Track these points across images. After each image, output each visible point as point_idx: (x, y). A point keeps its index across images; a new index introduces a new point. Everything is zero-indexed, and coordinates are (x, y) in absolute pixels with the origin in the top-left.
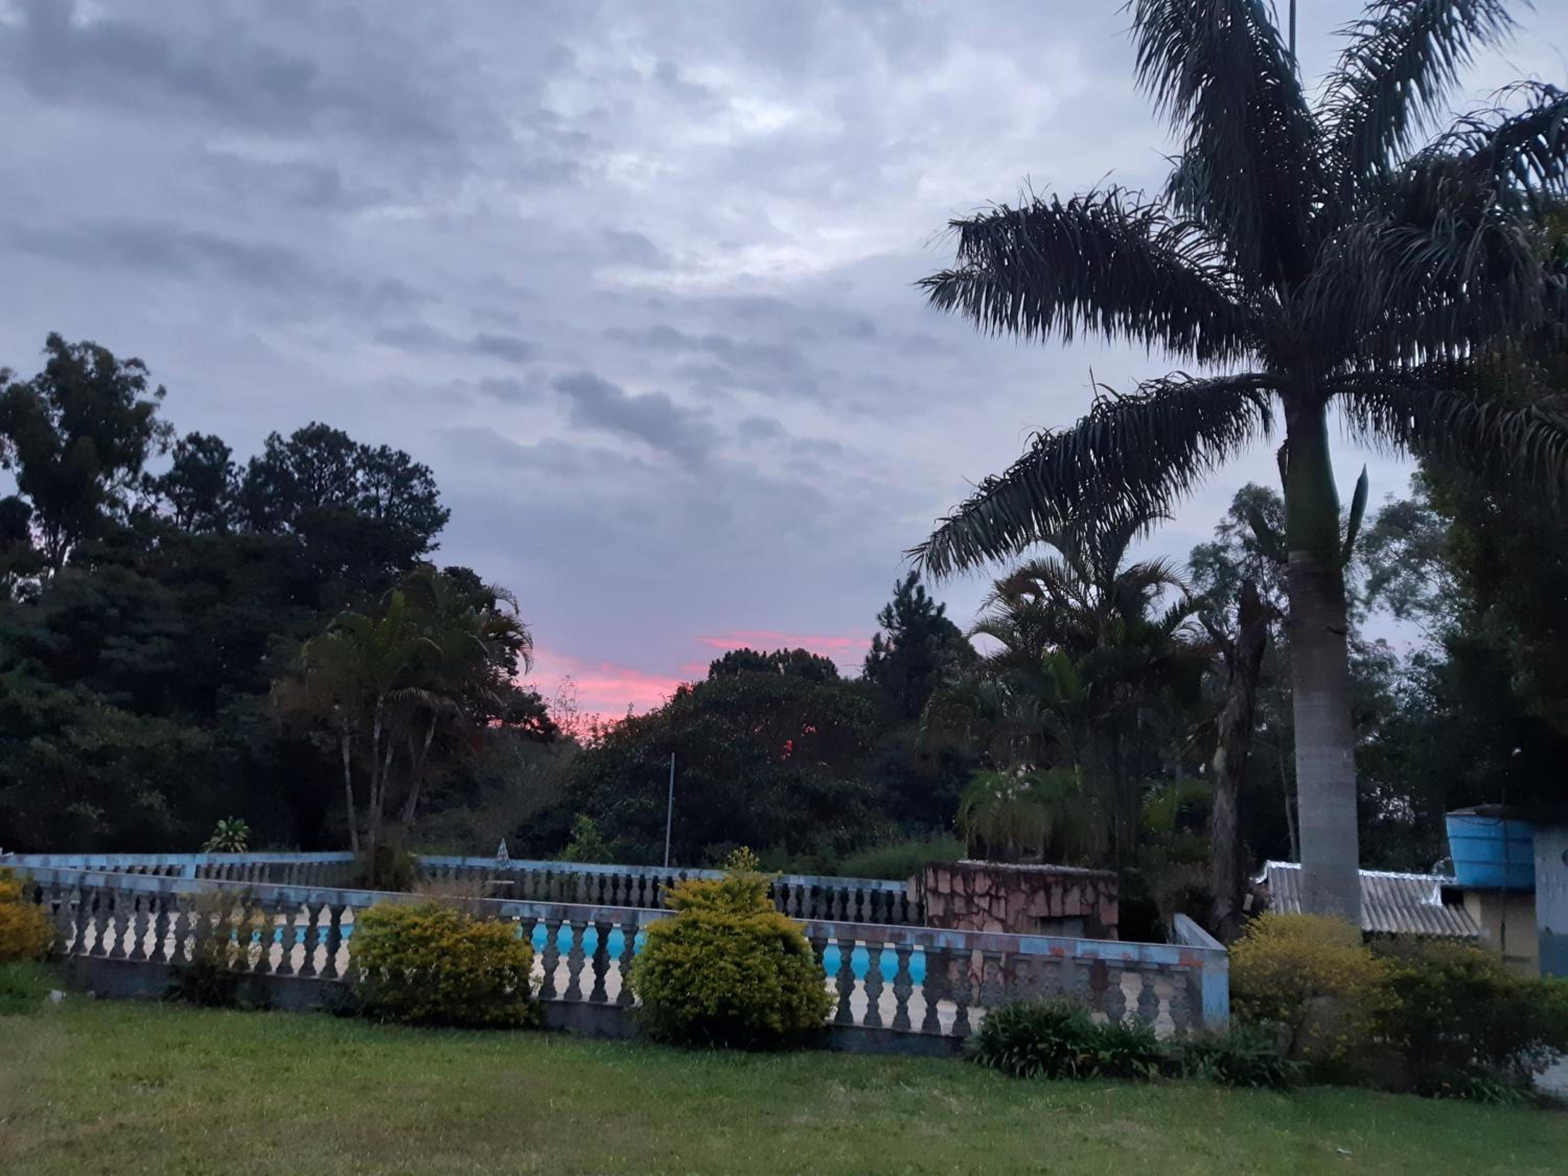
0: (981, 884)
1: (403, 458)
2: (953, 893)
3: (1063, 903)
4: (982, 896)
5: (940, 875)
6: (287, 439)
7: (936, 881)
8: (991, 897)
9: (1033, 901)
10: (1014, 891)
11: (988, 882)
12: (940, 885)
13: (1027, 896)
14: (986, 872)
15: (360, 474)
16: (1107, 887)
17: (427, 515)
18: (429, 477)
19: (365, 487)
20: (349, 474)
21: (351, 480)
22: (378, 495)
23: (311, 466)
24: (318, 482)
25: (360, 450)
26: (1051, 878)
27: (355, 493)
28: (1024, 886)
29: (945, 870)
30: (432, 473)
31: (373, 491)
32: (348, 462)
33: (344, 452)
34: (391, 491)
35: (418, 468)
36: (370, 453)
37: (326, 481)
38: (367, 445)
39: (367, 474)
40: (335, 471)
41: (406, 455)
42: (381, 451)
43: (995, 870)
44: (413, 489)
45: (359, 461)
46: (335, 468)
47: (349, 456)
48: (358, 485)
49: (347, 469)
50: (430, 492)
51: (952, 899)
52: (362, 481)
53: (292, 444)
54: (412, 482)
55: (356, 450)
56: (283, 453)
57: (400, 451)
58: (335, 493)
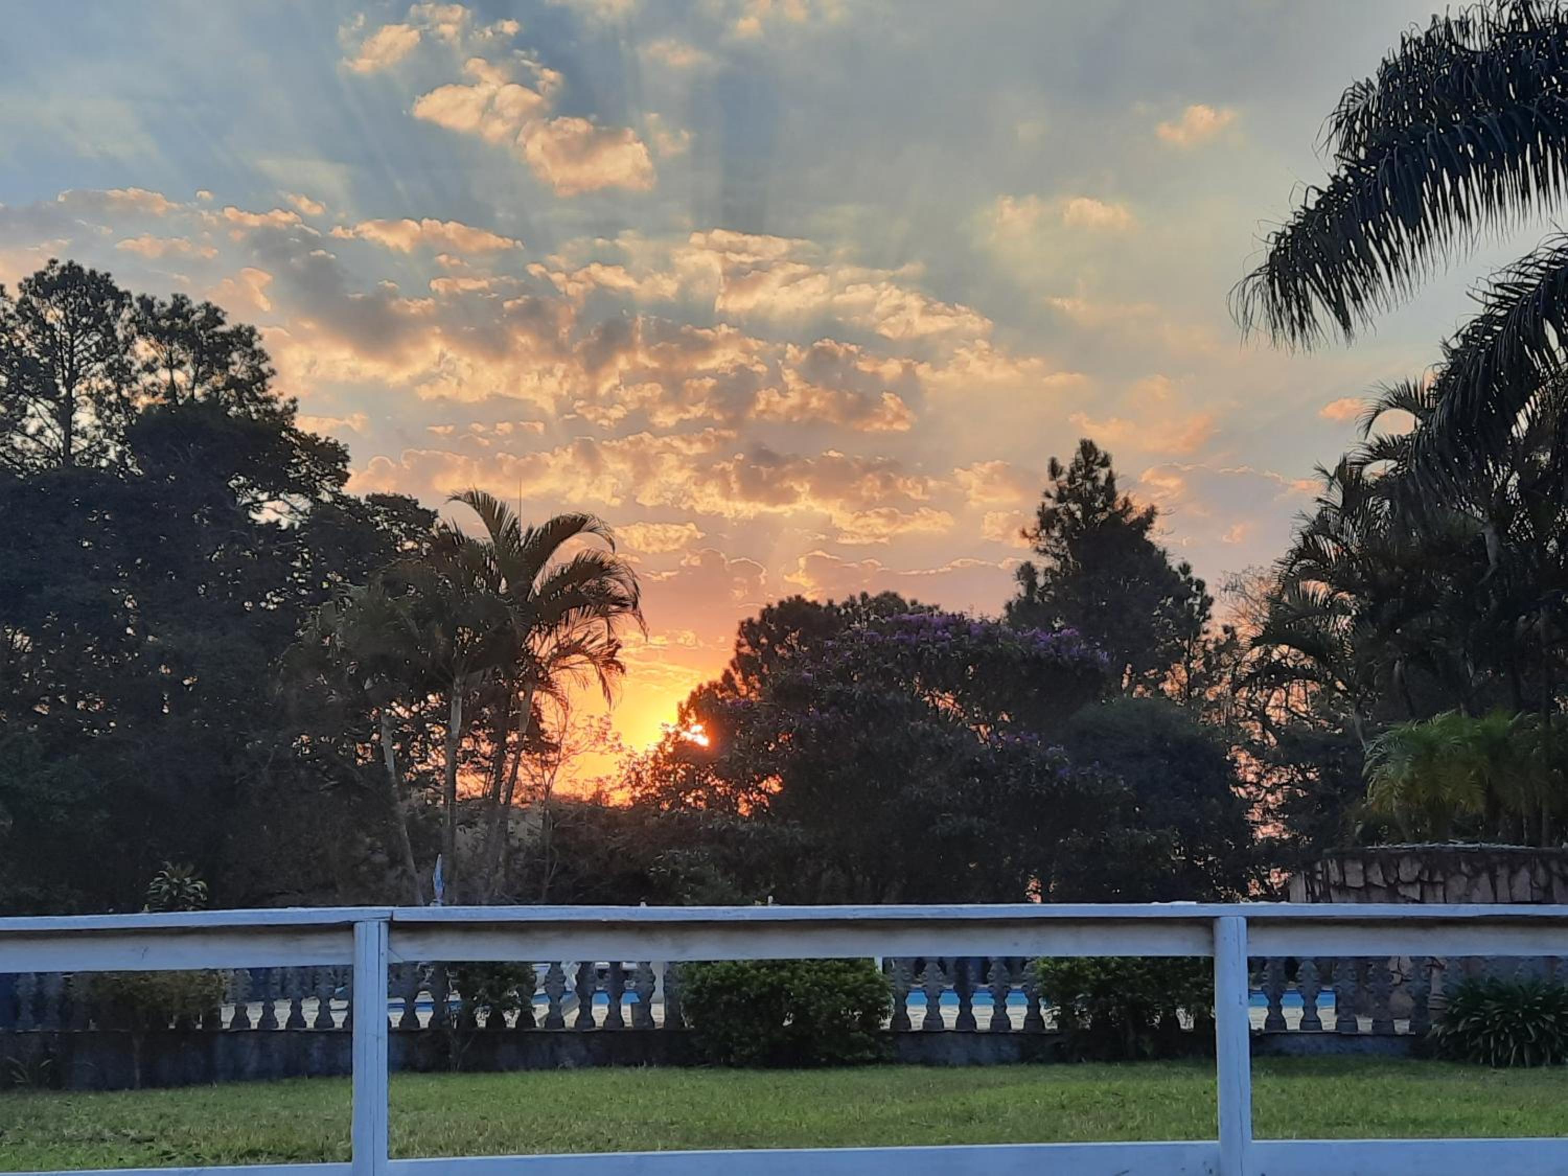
0: (1408, 870)
2: (1368, 886)
3: (1511, 888)
4: (1410, 884)
5: (1349, 866)
6: (15, 293)
7: (1343, 873)
8: (1423, 883)
9: (1476, 886)
10: (1453, 874)
11: (1417, 867)
12: (1347, 879)
13: (1469, 878)
14: (1414, 855)
15: (140, 347)
16: (1560, 866)
17: (257, 411)
18: (257, 346)
19: (149, 368)
20: (121, 347)
21: (127, 357)
22: (172, 381)
23: (53, 337)
24: (67, 365)
25: (137, 305)
26: (1495, 858)
27: (135, 380)
28: (1463, 866)
29: (1354, 859)
30: (260, 338)
31: (164, 375)
32: (118, 326)
33: (109, 310)
34: (192, 373)
35: (238, 332)
36: (155, 310)
37: (79, 362)
38: (149, 296)
39: (152, 346)
40: (97, 343)
41: (216, 310)
42: (174, 305)
43: (1427, 852)
44: (231, 368)
45: (137, 323)
46: (96, 338)
47: (119, 316)
48: (138, 365)
49: (116, 339)
50: (259, 370)
51: (1368, 893)
52: (144, 358)
53: (24, 301)
54: (229, 355)
55: (131, 305)
56: (11, 317)
57: (207, 305)
58: (101, 380)
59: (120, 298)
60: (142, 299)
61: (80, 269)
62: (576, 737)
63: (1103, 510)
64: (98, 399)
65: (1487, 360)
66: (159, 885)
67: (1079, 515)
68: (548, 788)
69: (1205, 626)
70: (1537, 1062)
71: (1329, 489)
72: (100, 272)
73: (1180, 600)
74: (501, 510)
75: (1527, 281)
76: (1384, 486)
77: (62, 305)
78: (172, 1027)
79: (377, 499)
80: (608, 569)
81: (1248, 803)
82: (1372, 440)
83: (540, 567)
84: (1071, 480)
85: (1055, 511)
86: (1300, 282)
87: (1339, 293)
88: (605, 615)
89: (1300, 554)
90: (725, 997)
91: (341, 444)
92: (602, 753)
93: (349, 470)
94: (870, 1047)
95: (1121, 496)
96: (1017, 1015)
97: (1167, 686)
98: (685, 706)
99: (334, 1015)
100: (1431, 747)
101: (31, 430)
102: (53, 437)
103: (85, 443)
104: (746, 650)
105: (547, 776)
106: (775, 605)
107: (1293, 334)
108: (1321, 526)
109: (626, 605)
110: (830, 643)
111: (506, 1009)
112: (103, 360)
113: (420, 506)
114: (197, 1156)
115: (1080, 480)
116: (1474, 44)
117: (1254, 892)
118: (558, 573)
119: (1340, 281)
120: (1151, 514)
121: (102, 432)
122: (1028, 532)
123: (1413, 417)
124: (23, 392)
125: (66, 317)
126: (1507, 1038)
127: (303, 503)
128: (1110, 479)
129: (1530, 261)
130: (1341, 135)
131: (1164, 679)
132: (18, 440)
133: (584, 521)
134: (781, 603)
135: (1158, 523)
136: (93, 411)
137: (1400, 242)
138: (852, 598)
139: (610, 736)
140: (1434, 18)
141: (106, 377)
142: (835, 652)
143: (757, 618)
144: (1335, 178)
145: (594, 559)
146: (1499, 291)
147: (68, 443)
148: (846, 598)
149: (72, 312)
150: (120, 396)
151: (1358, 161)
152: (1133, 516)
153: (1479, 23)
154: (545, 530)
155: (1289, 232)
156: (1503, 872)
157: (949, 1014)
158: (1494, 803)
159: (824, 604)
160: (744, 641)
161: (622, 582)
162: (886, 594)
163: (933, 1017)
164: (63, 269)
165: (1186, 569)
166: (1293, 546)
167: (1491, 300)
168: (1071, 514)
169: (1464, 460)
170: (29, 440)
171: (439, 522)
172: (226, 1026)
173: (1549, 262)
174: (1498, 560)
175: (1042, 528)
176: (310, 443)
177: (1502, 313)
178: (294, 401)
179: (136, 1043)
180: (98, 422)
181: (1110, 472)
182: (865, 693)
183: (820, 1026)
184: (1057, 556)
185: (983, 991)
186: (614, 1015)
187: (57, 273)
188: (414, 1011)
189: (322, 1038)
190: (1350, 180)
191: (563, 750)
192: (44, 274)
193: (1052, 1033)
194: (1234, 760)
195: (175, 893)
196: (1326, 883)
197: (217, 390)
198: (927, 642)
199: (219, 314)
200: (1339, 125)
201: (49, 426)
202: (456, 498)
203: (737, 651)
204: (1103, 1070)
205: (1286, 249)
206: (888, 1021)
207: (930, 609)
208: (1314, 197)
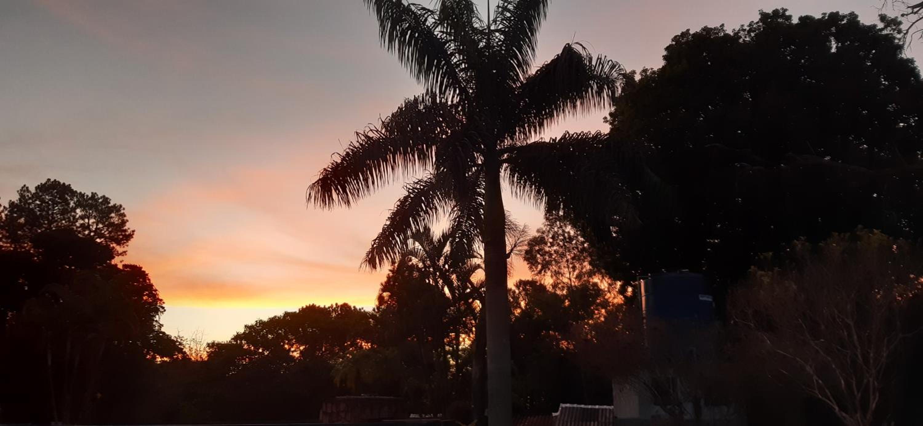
1: (106, 200)
6: (33, 190)
7: (326, 407)
15: (78, 211)
18: (122, 211)
19: (82, 218)
20: (71, 211)
25: (79, 196)
27: (76, 222)
30: (124, 209)
32: (71, 203)
33: (68, 197)
35: (115, 206)
36: (85, 197)
38: (83, 193)
39: (82, 211)
44: (111, 219)
45: (78, 202)
47: (72, 199)
48: (77, 217)
49: (70, 207)
50: (122, 220)
52: (79, 214)
53: (35, 193)
54: (110, 214)
56: (30, 198)
57: (104, 196)
61: (59, 182)
164: (53, 182)
187: (50, 183)
192: (45, 184)
199: (108, 200)
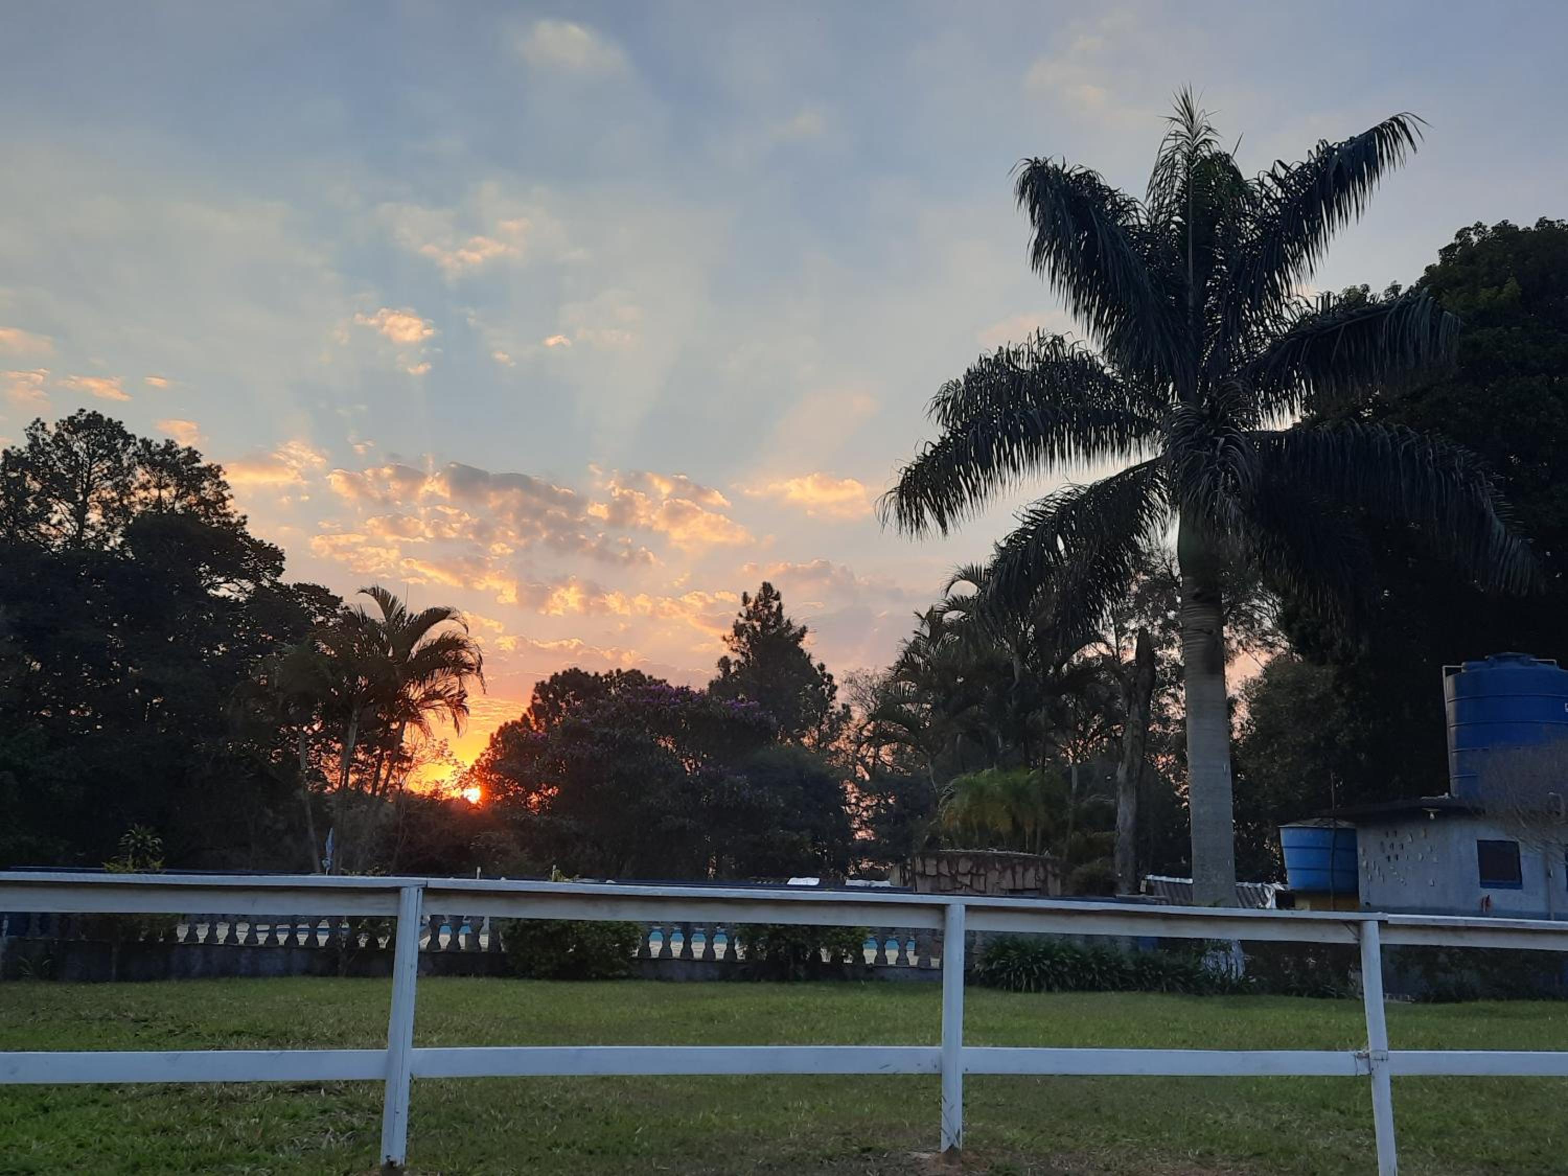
0: (964, 866)
1: (193, 456)
2: (939, 875)
3: (1024, 879)
4: (964, 875)
5: (928, 862)
6: (53, 429)
7: (924, 866)
8: (972, 874)
9: (1004, 877)
10: (990, 870)
11: (970, 864)
12: (927, 870)
13: (1000, 873)
14: (968, 857)
15: (138, 473)
16: (1053, 868)
17: (218, 522)
18: (222, 478)
19: (145, 487)
20: (125, 472)
21: (130, 478)
22: (160, 497)
23: (77, 461)
24: (85, 480)
25: (139, 444)
26: (1016, 861)
27: (133, 494)
28: (997, 866)
29: (931, 857)
30: (224, 474)
31: (155, 492)
32: (125, 457)
33: (119, 446)
34: (174, 493)
35: (209, 468)
36: (152, 448)
37: (94, 479)
38: (148, 439)
39: (147, 472)
40: (108, 468)
41: (196, 452)
42: (166, 446)
43: (976, 855)
44: (202, 492)
45: (139, 456)
46: (108, 464)
47: (125, 450)
48: (136, 484)
49: (122, 465)
50: (222, 495)
51: (939, 879)
52: (141, 480)
53: (57, 435)
54: (201, 483)
55: (135, 444)
56: (48, 445)
57: (189, 448)
58: (109, 493)
59: (128, 439)
60: (143, 441)
61: (101, 416)
62: (423, 753)
63: (774, 627)
64: (105, 505)
65: (1022, 555)
66: (128, 840)
67: (759, 629)
68: (401, 785)
69: (832, 704)
70: (1038, 990)
71: (922, 626)
72: (115, 420)
73: (816, 686)
74: (394, 601)
75: (1049, 510)
76: (953, 627)
77: (85, 440)
78: (141, 939)
79: (300, 587)
80: (462, 644)
81: (853, 816)
82: (949, 597)
83: (416, 640)
84: (755, 606)
85: (744, 625)
86: (918, 499)
87: (941, 507)
88: (459, 674)
89: (901, 664)
90: (532, 933)
91: (280, 549)
92: (440, 764)
93: (284, 566)
94: (626, 968)
95: (785, 619)
96: (720, 949)
97: (806, 740)
98: (495, 736)
99: (259, 935)
100: (981, 790)
101: (54, 521)
102: (70, 528)
103: (93, 534)
104: (539, 701)
105: (401, 778)
106: (560, 673)
107: (912, 531)
108: (914, 648)
109: (472, 669)
110: (601, 701)
111: (381, 936)
112: (112, 479)
113: (331, 594)
114: (197, 1034)
115: (761, 608)
116: (1024, 365)
117: (852, 873)
118: (429, 644)
119: (942, 501)
120: (804, 631)
121: (106, 528)
122: (727, 638)
123: (976, 587)
124: (50, 495)
125: (88, 447)
126: (1021, 974)
127: (250, 586)
128: (780, 608)
129: (1051, 498)
130: (939, 410)
131: (804, 736)
132: (43, 527)
133: (448, 612)
134: (565, 672)
135: (807, 637)
136: (100, 512)
137: (978, 479)
138: (611, 672)
139: (446, 754)
140: (1000, 348)
141: (113, 491)
142: (604, 707)
143: (547, 681)
144: (942, 438)
145: (453, 638)
146: (1032, 515)
147: (80, 532)
148: (606, 672)
149: (93, 445)
150: (122, 504)
151: (957, 430)
152: (792, 632)
153: (1026, 353)
154: (422, 616)
155: (914, 468)
156: (1019, 869)
157: (677, 948)
158: (1017, 827)
159: (592, 674)
160: (537, 695)
161: (471, 654)
162: (633, 671)
163: (666, 949)
164: (89, 415)
165: (822, 667)
166: (898, 659)
167: (1027, 520)
168: (754, 628)
169: (1005, 616)
170: (51, 528)
171: (343, 605)
172: (181, 940)
173: (1062, 500)
174: (1020, 677)
175: (736, 635)
176: (258, 546)
177: (1032, 528)
178: (245, 517)
179: (114, 950)
180: (103, 520)
181: (780, 604)
182: (623, 735)
183: (592, 953)
184: (743, 653)
185: (699, 932)
186: (454, 941)
187: (84, 418)
188: (316, 933)
189: (249, 951)
190: (951, 440)
191: (414, 761)
192: (75, 418)
193: (742, 962)
194: (845, 789)
195: (139, 845)
196: (914, 873)
197: (191, 506)
198: (665, 704)
199: (197, 455)
200: (938, 404)
201: (68, 520)
202: (363, 591)
203: (533, 702)
204: (776, 987)
205: (911, 478)
206: (637, 951)
207: (661, 682)
208: (930, 448)
